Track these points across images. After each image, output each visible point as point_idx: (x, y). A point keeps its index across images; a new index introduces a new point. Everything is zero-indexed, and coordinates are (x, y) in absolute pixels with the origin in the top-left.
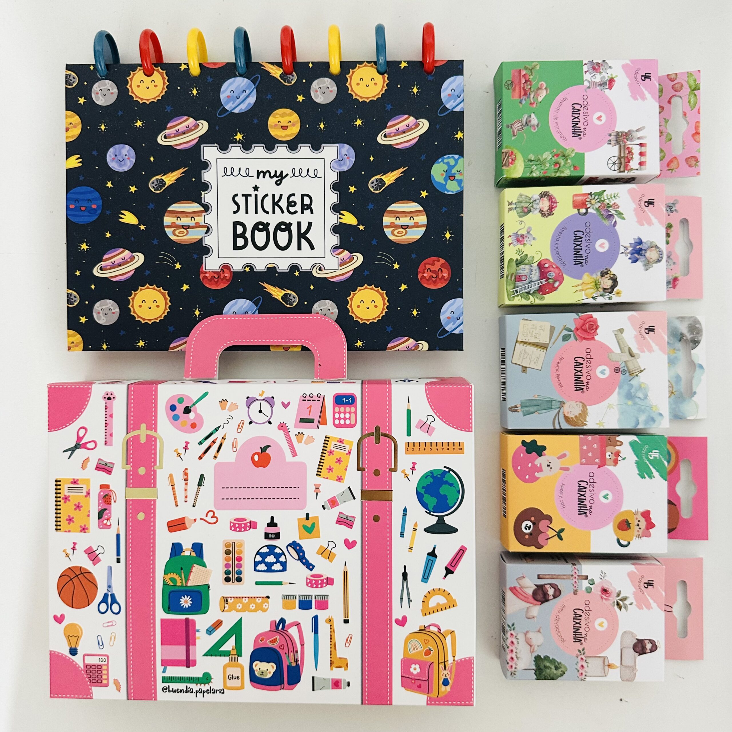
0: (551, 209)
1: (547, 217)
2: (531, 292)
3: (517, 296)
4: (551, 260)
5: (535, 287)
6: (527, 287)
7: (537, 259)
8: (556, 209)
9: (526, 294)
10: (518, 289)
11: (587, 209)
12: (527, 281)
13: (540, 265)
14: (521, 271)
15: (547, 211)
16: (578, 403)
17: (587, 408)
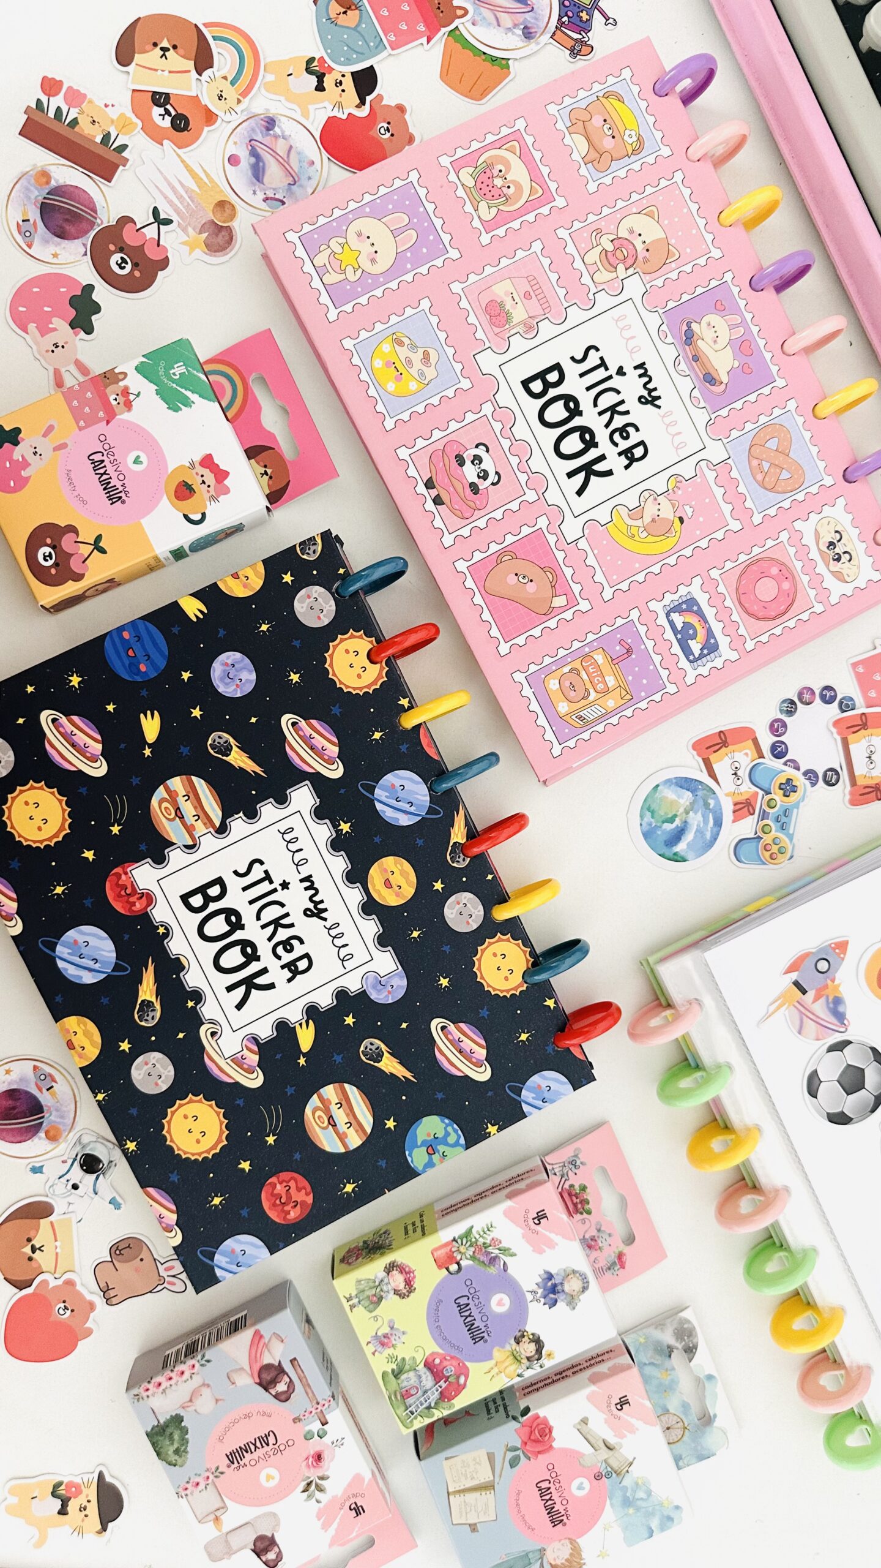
0: (409, 1283)
1: (408, 1296)
2: (433, 1405)
3: (416, 1418)
4: (440, 1351)
5: (434, 1396)
6: (423, 1401)
7: (420, 1358)
8: (416, 1280)
9: (426, 1411)
10: (412, 1408)
11: (458, 1263)
12: (420, 1393)
13: (429, 1365)
14: (405, 1384)
15: (405, 1288)
16: (563, 1542)
17: (577, 1543)
